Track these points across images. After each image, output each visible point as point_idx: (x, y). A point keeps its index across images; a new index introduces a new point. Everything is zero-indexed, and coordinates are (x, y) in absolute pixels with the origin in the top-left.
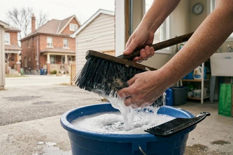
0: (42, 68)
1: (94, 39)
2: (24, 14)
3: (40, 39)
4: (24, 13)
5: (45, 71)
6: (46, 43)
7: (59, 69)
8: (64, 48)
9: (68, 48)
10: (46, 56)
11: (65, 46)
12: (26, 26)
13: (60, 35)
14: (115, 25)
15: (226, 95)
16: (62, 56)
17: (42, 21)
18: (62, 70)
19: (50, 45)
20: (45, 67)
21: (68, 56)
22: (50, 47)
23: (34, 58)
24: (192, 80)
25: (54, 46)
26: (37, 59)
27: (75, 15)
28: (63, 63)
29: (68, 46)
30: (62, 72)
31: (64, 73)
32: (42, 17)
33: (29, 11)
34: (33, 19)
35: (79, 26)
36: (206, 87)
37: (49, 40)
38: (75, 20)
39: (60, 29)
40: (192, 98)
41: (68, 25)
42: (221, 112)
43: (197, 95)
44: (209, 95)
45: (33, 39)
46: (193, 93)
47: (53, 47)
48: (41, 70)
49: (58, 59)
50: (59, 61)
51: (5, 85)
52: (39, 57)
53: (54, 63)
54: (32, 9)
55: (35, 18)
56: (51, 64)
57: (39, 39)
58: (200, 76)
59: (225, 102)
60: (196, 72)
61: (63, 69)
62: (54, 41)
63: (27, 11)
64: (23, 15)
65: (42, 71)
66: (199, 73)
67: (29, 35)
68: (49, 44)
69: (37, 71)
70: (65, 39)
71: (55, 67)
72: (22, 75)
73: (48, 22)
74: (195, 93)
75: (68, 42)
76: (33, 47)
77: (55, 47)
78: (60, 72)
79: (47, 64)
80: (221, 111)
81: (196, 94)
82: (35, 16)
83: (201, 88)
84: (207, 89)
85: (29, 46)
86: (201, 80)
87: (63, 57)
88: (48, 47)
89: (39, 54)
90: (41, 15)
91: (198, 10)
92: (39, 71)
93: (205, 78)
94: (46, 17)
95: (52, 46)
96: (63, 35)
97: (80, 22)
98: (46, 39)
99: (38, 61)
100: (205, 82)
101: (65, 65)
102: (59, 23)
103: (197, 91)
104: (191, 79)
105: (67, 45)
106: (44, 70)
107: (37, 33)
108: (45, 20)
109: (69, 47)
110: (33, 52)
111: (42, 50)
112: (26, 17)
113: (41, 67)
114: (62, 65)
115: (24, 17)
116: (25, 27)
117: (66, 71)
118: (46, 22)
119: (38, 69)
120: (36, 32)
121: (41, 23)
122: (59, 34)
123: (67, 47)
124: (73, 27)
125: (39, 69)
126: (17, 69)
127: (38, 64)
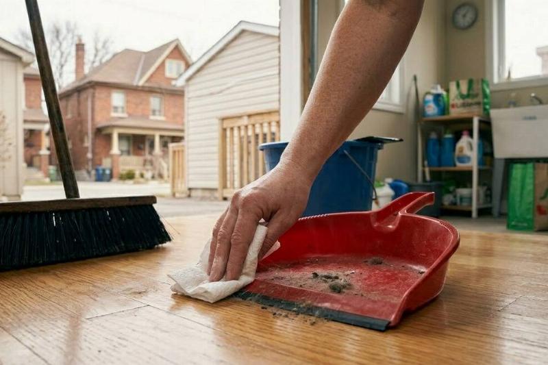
0: (100, 165)
1: (228, 88)
2: (57, 37)
3: (97, 95)
4: (55, 34)
5: (108, 172)
6: (109, 104)
7: (141, 167)
8: (152, 117)
9: (162, 118)
10: (109, 137)
11: (154, 112)
12: (62, 66)
13: (143, 87)
14: (279, 47)
15: (523, 188)
16: (147, 138)
17: (100, 54)
18: (147, 170)
19: (120, 110)
20: (106, 163)
21: (161, 137)
22: (120, 115)
23: (82, 141)
24: (452, 169)
25: (128, 113)
26: (88, 143)
27: (177, 39)
28: (150, 153)
29: (163, 113)
30: (148, 175)
31: (153, 177)
32: (100, 46)
33: (68, 30)
34: (80, 47)
35: (188, 66)
36: (484, 185)
37: (118, 98)
38: (177, 52)
39: (143, 73)
40: (454, 207)
41: (163, 64)
42: (513, 223)
43: (464, 200)
44: (491, 202)
45: (79, 97)
46: (455, 197)
47: (125, 115)
48: (97, 170)
49: (138, 143)
50: (139, 148)
51: (22, 193)
52: (92, 139)
53: (128, 153)
54: (75, 25)
55: (83, 45)
56: (121, 155)
57: (93, 97)
58: (469, 159)
59: (520, 202)
60: (461, 150)
61: (149, 167)
62: (128, 102)
63: (64, 31)
64: (55, 39)
65: (101, 172)
66: (467, 152)
67: (69, 88)
68: (116, 108)
69: (89, 172)
70: (154, 97)
71: (132, 163)
72: (51, 180)
73: (115, 55)
74: (458, 195)
75: (160, 104)
76: (79, 114)
77: (130, 115)
78: (142, 176)
79: (112, 156)
80: (513, 221)
81: (461, 199)
82: (83, 42)
83: (471, 187)
84: (485, 188)
85: (69, 112)
86: (472, 167)
87: (149, 139)
88: (114, 114)
89: (92, 133)
90: (96, 41)
91: (464, 18)
92: (93, 172)
93: (481, 162)
94: (108, 44)
95: (123, 112)
96: (149, 87)
97: (190, 57)
98: (109, 96)
99: (90, 149)
100: (480, 172)
101: (154, 159)
102: (140, 58)
103: (463, 192)
104: (451, 166)
105: (160, 111)
106: (104, 170)
107: (89, 83)
108: (107, 53)
109: (165, 115)
110: (79, 127)
111: (101, 121)
112: (61, 44)
113: (98, 162)
114: (148, 157)
115: (57, 44)
116: (59, 67)
117: (156, 173)
118: (108, 57)
119: (90, 168)
120: (86, 81)
121: (98, 59)
122: (141, 83)
123: (160, 115)
124: (173, 68)
125: (93, 168)
126: (39, 168)
127: (89, 155)
